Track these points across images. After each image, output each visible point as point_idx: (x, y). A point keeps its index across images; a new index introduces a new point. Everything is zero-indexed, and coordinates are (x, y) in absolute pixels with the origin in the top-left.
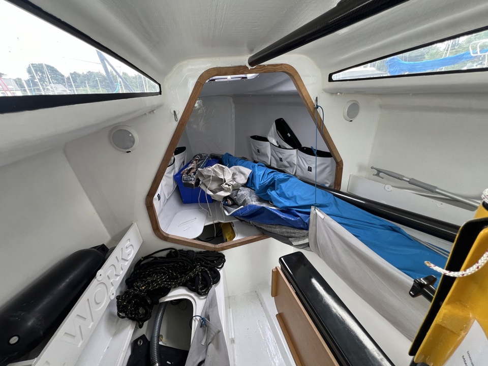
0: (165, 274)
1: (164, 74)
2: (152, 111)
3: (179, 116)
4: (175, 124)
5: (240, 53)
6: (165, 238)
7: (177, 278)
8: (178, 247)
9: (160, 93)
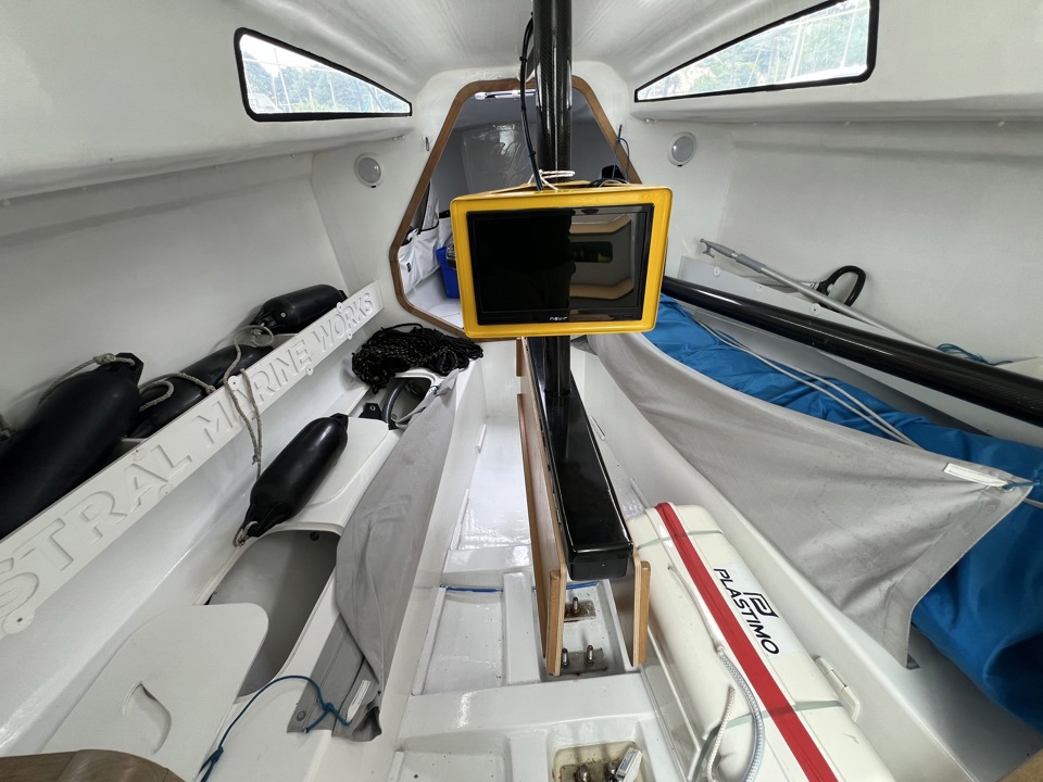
0: (405, 347)
1: (417, 90)
2: (400, 137)
3: (432, 145)
4: (426, 155)
5: (508, 63)
6: (409, 309)
7: (418, 357)
8: (426, 325)
9: (410, 114)
